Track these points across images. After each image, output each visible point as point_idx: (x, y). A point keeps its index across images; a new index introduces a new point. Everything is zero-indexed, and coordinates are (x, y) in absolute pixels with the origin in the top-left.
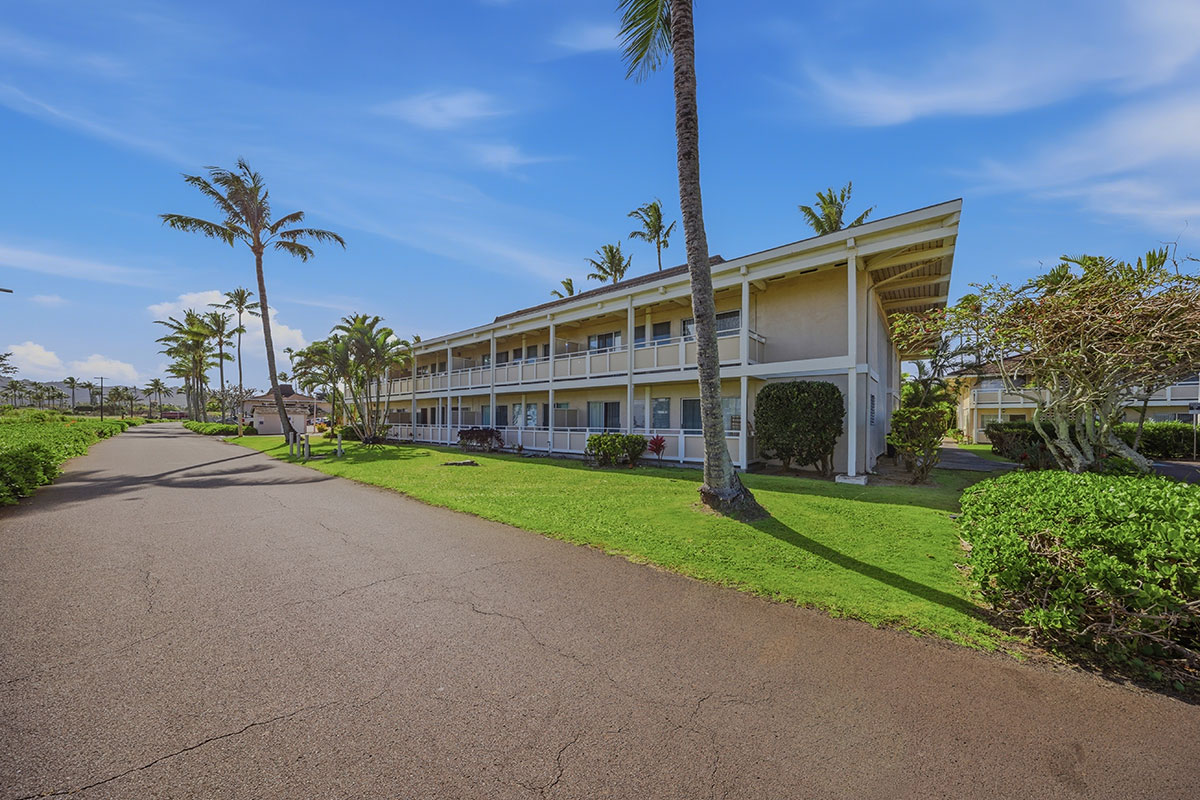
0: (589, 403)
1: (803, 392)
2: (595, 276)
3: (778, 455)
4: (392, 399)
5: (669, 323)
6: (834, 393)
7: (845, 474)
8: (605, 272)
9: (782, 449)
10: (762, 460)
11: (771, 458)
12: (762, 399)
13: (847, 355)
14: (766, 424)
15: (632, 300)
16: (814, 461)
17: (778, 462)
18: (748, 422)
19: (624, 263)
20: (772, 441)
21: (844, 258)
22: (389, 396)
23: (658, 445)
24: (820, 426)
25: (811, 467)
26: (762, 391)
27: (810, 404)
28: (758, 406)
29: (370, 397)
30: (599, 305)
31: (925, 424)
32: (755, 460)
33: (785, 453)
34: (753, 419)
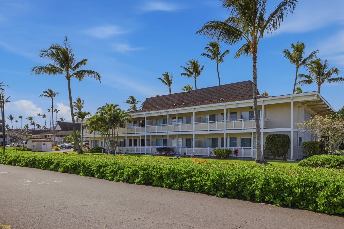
0: (205, 138)
1: (279, 137)
2: (185, 74)
3: (272, 155)
4: (119, 135)
5: (236, 112)
6: (287, 138)
7: (290, 159)
8: (190, 72)
9: (273, 153)
10: (268, 156)
11: (270, 155)
12: (267, 139)
13: (290, 127)
14: (269, 146)
15: (225, 106)
16: (282, 156)
17: (272, 157)
18: (263, 145)
19: (200, 68)
20: (270, 151)
21: (290, 102)
22: (118, 134)
23: (236, 152)
24: (283, 146)
25: (281, 158)
26: (268, 136)
27: (281, 140)
28: (267, 141)
29: (110, 134)
30: (213, 107)
31: (309, 146)
32: (265, 157)
33: (274, 154)
34: (265, 144)
